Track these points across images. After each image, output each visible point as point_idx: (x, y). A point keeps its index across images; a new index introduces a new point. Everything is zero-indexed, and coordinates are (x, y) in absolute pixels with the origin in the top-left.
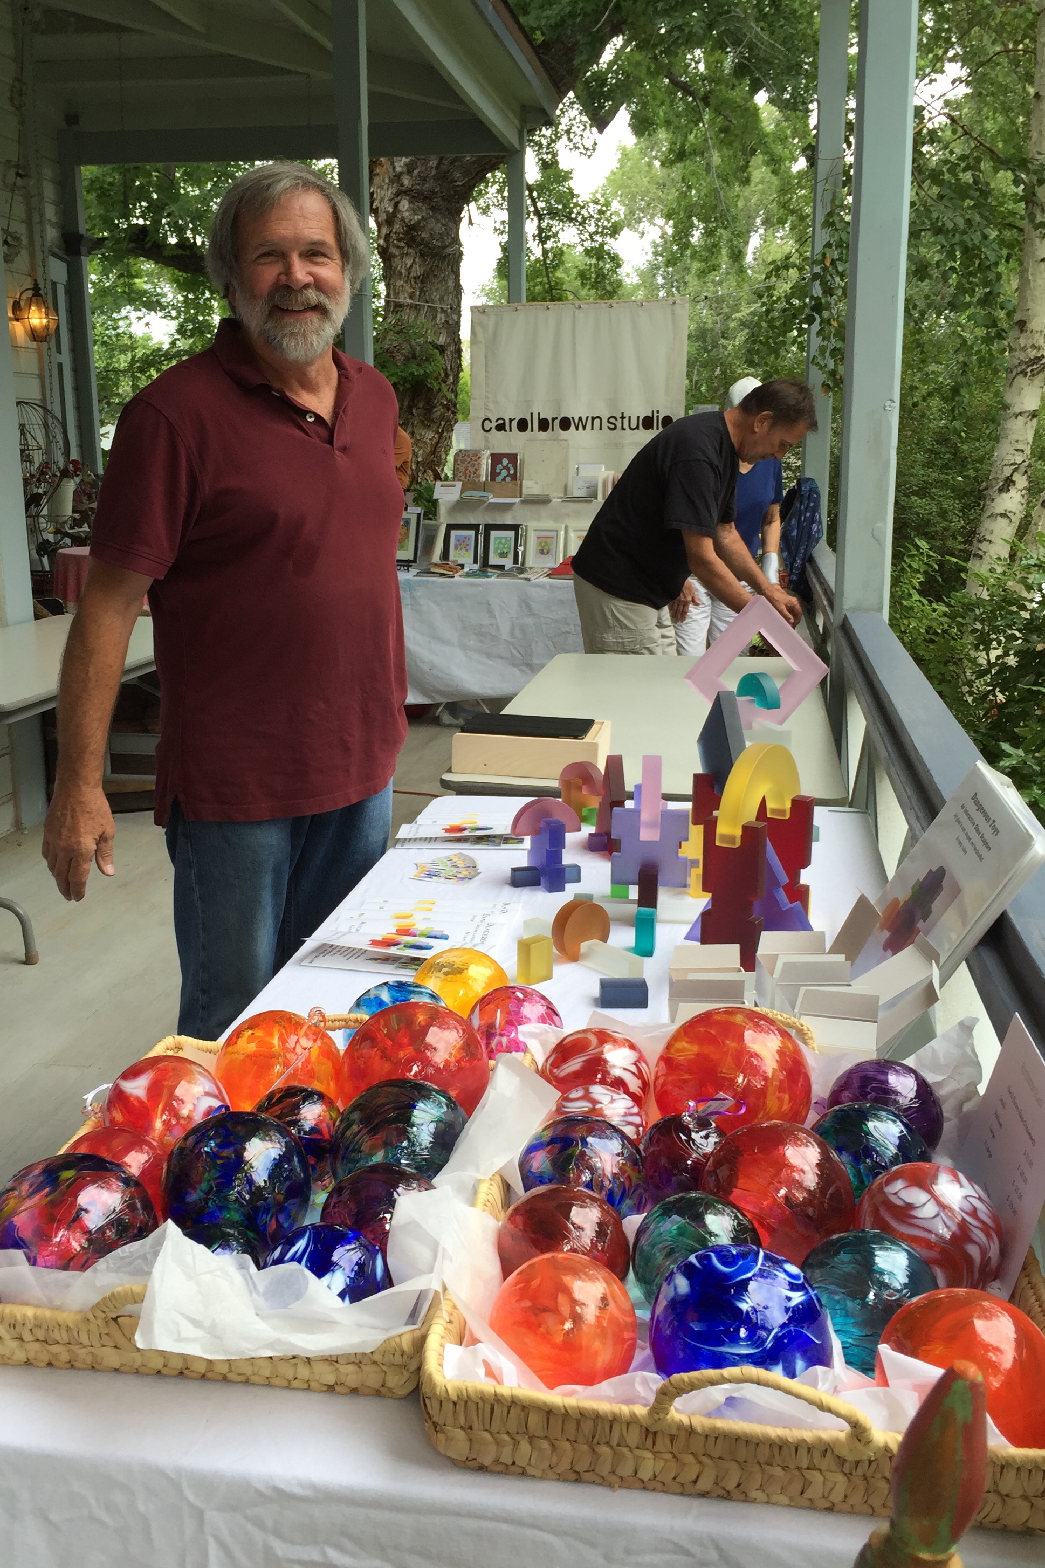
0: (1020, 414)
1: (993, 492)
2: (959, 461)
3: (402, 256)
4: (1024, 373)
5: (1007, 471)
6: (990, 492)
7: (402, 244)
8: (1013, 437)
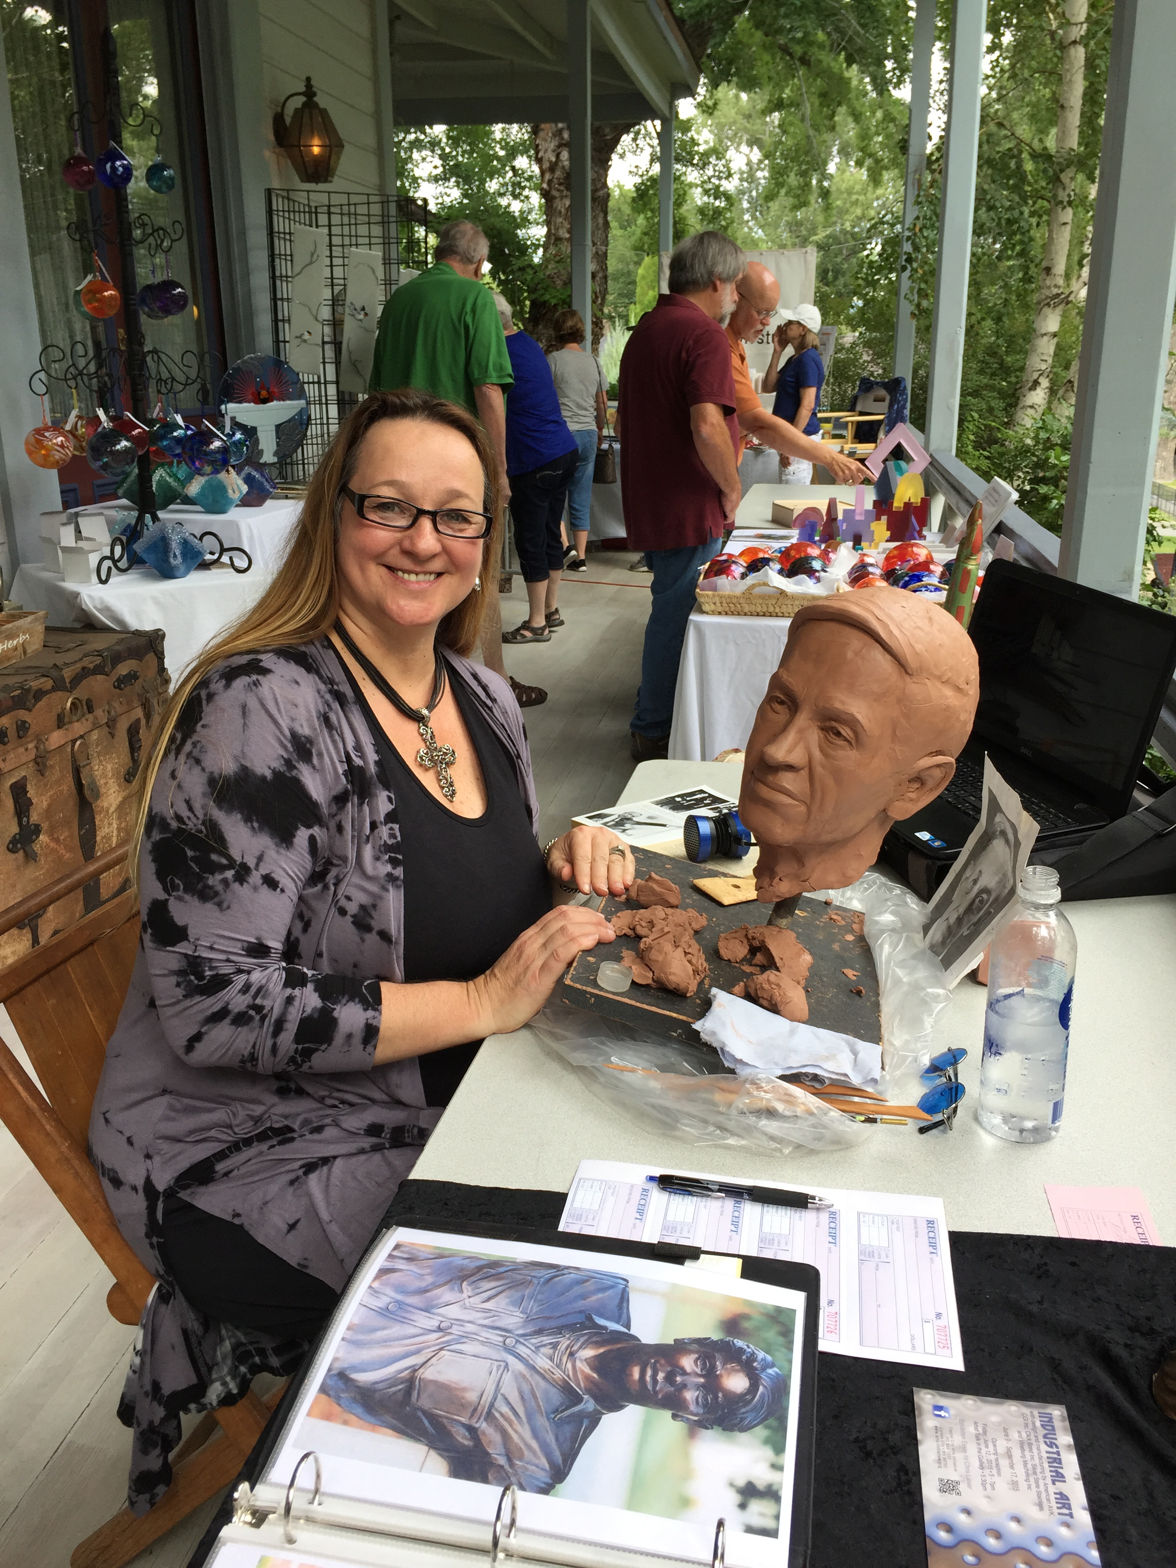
0: (1045, 334)
1: (1025, 390)
2: (1005, 370)
3: (562, 198)
4: (1048, 305)
5: (1035, 376)
6: (1023, 390)
7: (562, 188)
8: (1040, 350)
